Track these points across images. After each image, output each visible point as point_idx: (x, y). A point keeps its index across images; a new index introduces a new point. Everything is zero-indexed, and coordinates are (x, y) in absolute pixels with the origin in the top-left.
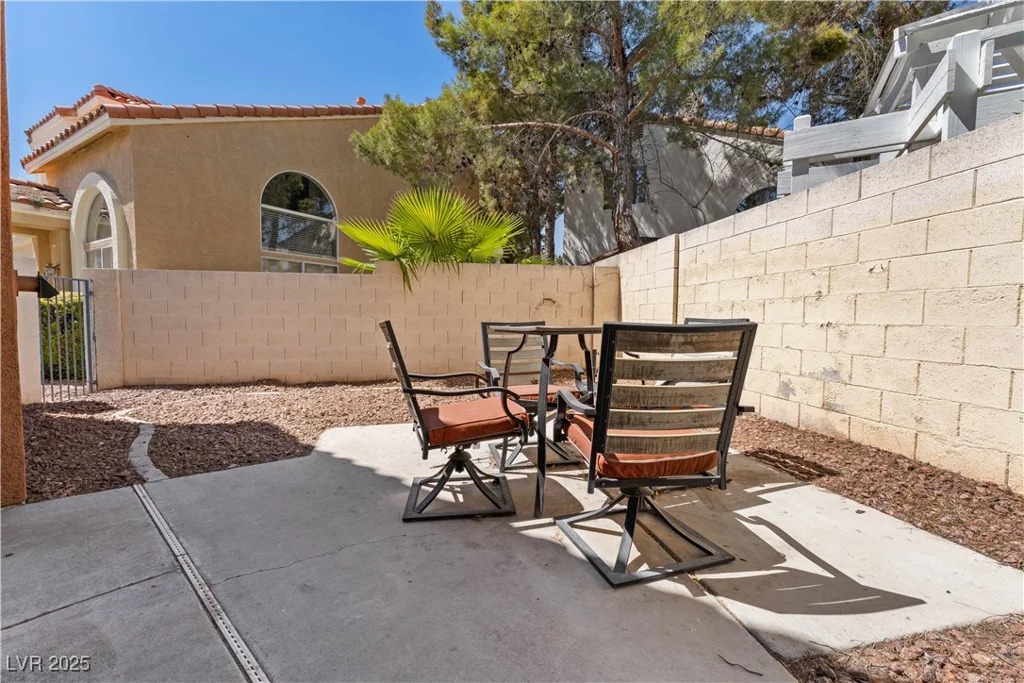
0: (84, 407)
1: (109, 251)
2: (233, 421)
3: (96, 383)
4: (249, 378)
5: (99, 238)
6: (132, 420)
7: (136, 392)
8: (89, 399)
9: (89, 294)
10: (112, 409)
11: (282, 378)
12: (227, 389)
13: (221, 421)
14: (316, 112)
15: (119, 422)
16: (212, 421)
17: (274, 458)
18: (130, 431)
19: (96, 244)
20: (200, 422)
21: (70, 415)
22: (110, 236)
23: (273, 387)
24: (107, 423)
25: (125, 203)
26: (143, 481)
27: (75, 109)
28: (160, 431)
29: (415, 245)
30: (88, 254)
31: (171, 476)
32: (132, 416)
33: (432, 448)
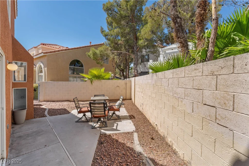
0: (38, 105)
1: (42, 76)
2: (60, 108)
3: (40, 100)
4: (64, 100)
5: (40, 73)
6: (45, 108)
7: (46, 102)
8: (39, 104)
9: (39, 86)
10: (42, 105)
11: (70, 100)
12: (60, 102)
13: (58, 108)
14: (80, 48)
15: (43, 108)
16: (57, 108)
17: (64, 114)
18: (45, 109)
19: (40, 74)
20: (55, 108)
21: (36, 107)
22: (42, 73)
23: (68, 102)
24: (42, 108)
25: (45, 68)
26: (47, 117)
27: (37, 47)
28: (49, 109)
29: (93, 77)
30: (38, 76)
31: (50, 116)
32: (45, 107)
33: (79, 113)
